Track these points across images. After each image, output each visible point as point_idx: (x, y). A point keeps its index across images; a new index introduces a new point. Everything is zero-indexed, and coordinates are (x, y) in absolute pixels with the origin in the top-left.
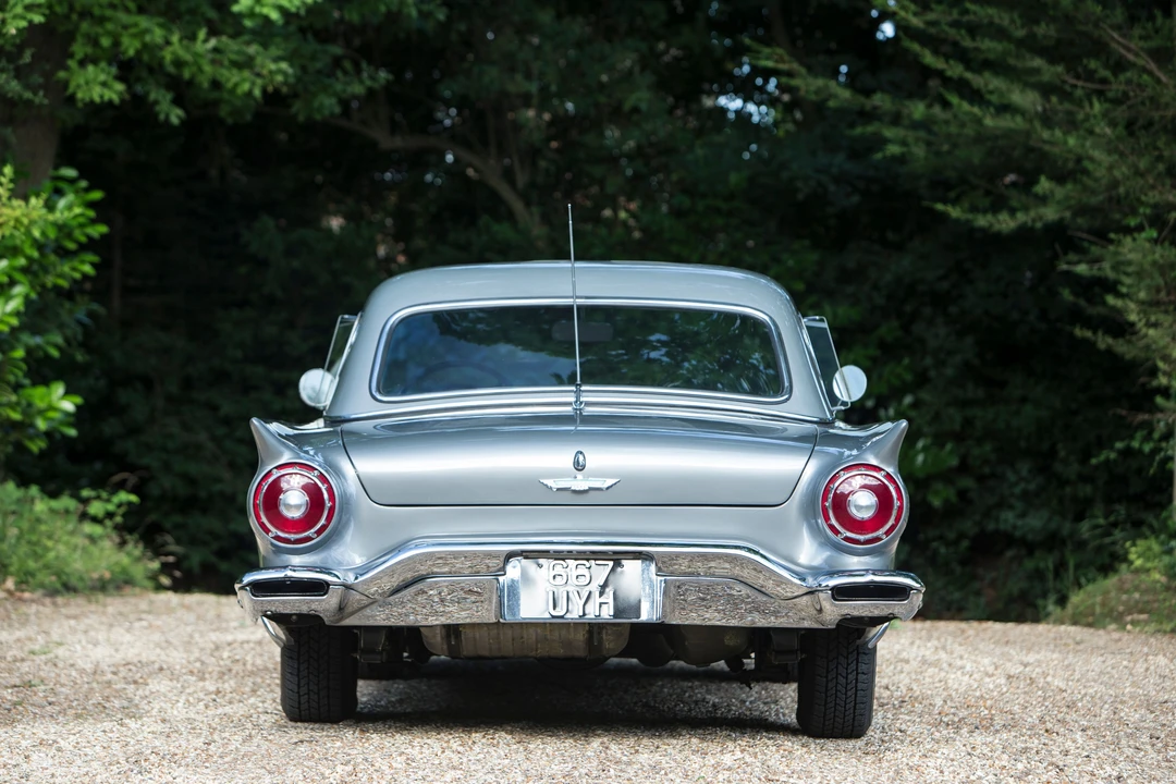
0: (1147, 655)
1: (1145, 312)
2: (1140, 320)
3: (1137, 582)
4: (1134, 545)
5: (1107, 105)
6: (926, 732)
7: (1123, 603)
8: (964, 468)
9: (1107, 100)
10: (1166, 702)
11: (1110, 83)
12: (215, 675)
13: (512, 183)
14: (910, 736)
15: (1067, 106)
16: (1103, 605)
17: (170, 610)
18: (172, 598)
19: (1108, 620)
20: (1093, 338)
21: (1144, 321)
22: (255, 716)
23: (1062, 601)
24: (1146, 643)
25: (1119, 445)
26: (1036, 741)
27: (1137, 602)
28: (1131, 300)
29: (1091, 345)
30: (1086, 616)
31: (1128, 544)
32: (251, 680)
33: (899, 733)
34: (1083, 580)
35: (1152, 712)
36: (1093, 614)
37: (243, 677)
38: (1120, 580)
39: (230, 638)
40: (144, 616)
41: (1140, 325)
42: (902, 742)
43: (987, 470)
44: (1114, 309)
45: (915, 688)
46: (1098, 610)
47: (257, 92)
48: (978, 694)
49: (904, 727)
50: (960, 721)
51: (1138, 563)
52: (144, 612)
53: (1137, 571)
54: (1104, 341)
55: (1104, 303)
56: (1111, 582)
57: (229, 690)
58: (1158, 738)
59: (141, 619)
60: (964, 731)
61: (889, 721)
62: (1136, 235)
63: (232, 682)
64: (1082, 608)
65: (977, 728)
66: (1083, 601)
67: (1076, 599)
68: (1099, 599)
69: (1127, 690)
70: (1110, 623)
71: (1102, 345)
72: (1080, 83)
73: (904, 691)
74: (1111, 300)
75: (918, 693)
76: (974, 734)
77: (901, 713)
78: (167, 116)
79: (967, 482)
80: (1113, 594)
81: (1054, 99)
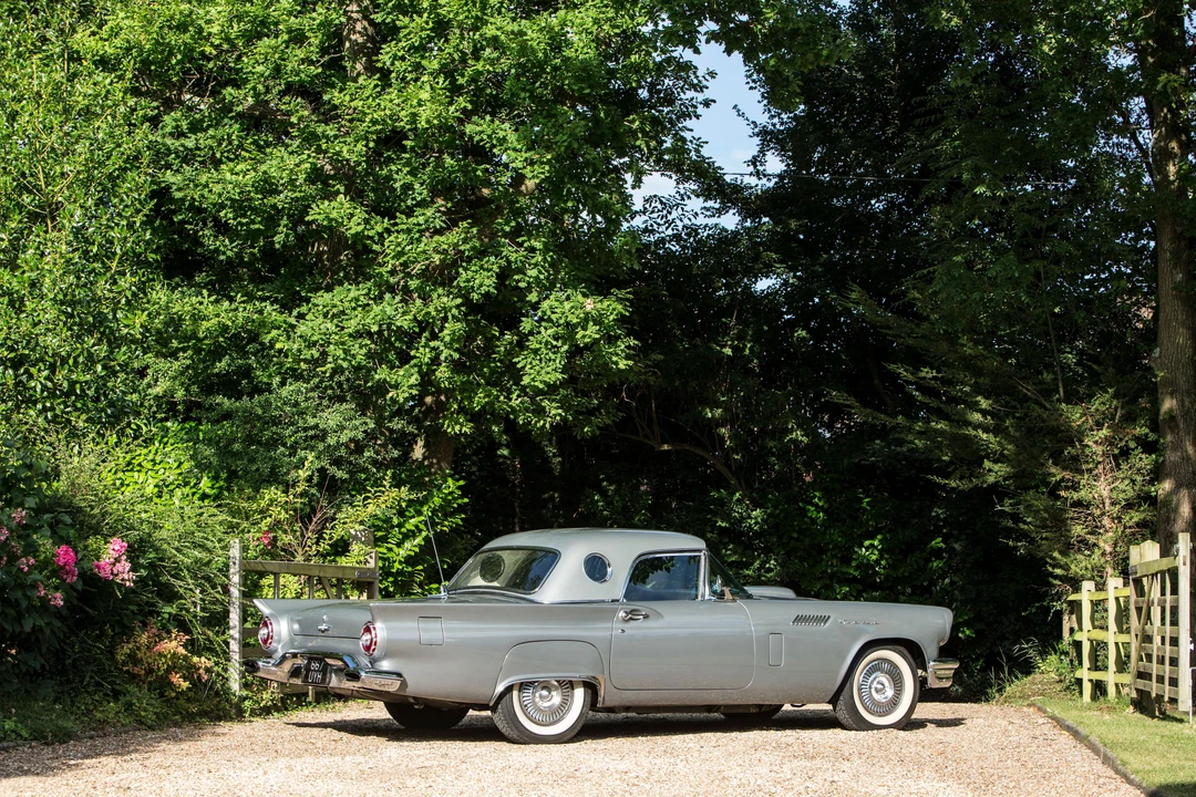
3: (1043, 679)
4: (1042, 659)
7: (1032, 691)
9: (1015, 418)
11: (1017, 408)
16: (1021, 692)
19: (1022, 700)
21: (1039, 537)
23: (1001, 690)
25: (1037, 605)
28: (1032, 525)
30: (1011, 698)
31: (1039, 658)
34: (1013, 679)
36: (1015, 697)
38: (1034, 678)
41: (1037, 539)
46: (1017, 695)
51: (1043, 668)
53: (1043, 673)
56: (1029, 679)
64: (1011, 695)
66: (1012, 691)
67: (1009, 689)
68: (1020, 689)
72: (1003, 409)
74: (1021, 525)
80: (1029, 686)
81: (989, 418)
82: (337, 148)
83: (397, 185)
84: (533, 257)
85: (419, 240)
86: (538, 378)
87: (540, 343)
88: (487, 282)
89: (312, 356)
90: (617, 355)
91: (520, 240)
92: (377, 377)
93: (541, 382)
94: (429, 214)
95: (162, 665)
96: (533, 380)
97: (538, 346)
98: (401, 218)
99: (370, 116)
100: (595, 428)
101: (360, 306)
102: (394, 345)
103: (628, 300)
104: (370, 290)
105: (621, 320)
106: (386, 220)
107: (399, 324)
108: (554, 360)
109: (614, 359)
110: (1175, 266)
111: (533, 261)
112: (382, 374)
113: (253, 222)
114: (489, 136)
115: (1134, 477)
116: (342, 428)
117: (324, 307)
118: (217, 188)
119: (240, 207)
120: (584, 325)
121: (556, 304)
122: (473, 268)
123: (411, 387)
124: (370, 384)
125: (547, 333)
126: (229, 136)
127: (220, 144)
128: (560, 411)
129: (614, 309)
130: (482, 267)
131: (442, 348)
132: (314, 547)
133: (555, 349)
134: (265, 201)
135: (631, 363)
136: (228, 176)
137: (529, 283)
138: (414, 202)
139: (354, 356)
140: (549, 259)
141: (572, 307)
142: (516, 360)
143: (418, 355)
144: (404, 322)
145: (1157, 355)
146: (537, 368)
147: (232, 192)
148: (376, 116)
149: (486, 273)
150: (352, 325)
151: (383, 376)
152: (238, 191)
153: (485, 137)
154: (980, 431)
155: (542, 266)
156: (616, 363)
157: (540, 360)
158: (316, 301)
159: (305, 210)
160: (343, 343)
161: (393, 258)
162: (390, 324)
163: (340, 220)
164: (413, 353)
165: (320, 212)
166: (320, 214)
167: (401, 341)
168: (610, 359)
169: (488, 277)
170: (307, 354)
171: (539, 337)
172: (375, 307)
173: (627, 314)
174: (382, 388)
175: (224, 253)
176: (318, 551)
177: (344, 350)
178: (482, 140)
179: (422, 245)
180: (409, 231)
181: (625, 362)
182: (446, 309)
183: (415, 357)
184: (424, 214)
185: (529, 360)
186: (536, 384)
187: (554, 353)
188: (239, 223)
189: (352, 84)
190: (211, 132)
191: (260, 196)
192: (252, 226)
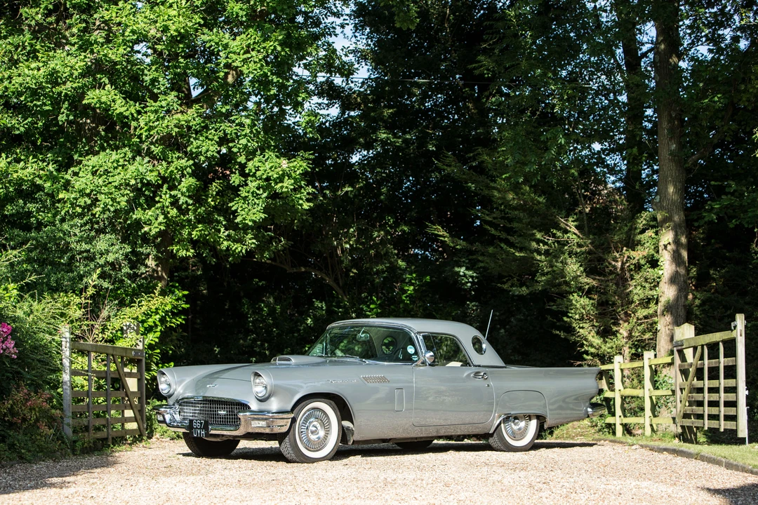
1: (578, 323)
2: (577, 326)
11: (561, 238)
28: (573, 319)
29: (559, 336)
44: (567, 322)
55: (562, 320)
62: (574, 294)
71: (563, 337)
72: (550, 239)
74: (565, 319)
81: (541, 245)
82: (105, 51)
83: (147, 78)
84: (243, 130)
85: (163, 118)
86: (249, 218)
87: (248, 192)
88: (212, 148)
89: (85, 203)
90: (302, 199)
91: (233, 118)
92: (134, 217)
93: (250, 221)
94: (169, 100)
95: (33, 416)
96: (244, 219)
97: (247, 194)
98: (150, 102)
99: (131, 28)
100: (271, 253)
101: (120, 166)
102: (145, 194)
103: (310, 159)
104: (125, 154)
105: (305, 174)
106: (137, 104)
107: (149, 179)
108: (258, 205)
109: (301, 202)
110: (671, 139)
111: (244, 133)
112: (137, 214)
113: (44, 104)
114: (217, 44)
115: (644, 284)
116: (108, 252)
117: (93, 167)
118: (20, 80)
119: (34, 93)
120: (281, 179)
121: (260, 164)
122: (201, 138)
123: (160, 224)
124: (129, 222)
125: (252, 185)
126: (23, 43)
127: (16, 50)
128: (254, 241)
129: (301, 166)
130: (207, 138)
131: (179, 196)
132: (100, 335)
133: (257, 196)
134: (54, 90)
135: (312, 204)
136: (26, 71)
137: (239, 149)
138: (159, 91)
139: (119, 203)
140: (255, 132)
141: (272, 167)
142: (230, 205)
143: (161, 200)
144: (152, 177)
145: (658, 200)
146: (246, 210)
147: (30, 82)
148: (135, 28)
149: (210, 142)
150: (117, 180)
151: (139, 216)
152: (34, 81)
153: (213, 44)
154: (535, 254)
155: (250, 137)
156: (301, 205)
157: (248, 204)
158: (86, 163)
159: (82, 96)
160: (111, 194)
161: (146, 131)
162: (143, 178)
163: (109, 103)
164: (157, 199)
165: (92, 97)
166: (93, 98)
167: (149, 191)
168: (298, 202)
169: (212, 145)
170: (82, 201)
171: (247, 188)
172: (130, 166)
173: (309, 170)
174: (138, 224)
175: (18, 129)
176: (103, 338)
177: (111, 198)
178: (211, 46)
179: (166, 121)
180: (156, 112)
181: (308, 204)
182: (183, 169)
183: (159, 202)
184: (166, 100)
185: (241, 204)
186: (246, 222)
187: (258, 199)
188: (35, 105)
189: (114, 6)
190: (10, 40)
191: (49, 86)
192: (44, 108)
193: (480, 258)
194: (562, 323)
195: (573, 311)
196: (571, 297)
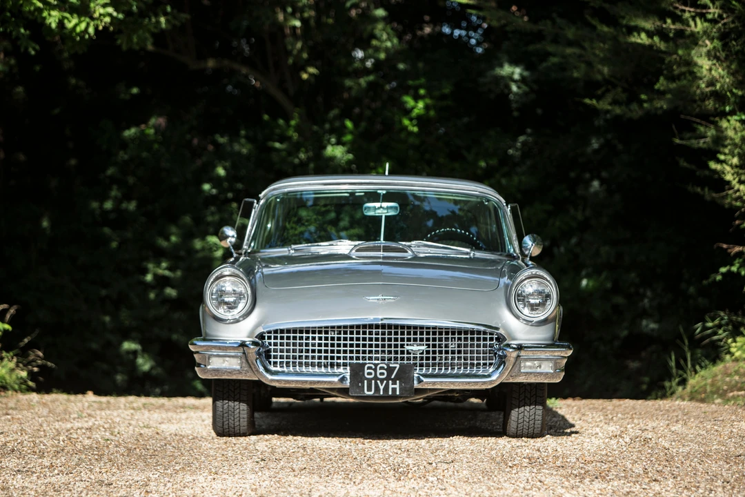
0: (733, 421)
1: (738, 174)
2: (734, 179)
3: (736, 368)
4: (735, 341)
5: (706, 24)
6: (558, 481)
7: (727, 384)
8: (616, 289)
9: (706, 20)
10: (740, 456)
11: (709, 8)
12: (52, 454)
13: (285, 91)
14: (546, 485)
15: (678, 26)
16: (712, 385)
17: (30, 406)
18: (35, 397)
19: (715, 396)
20: (702, 193)
21: (737, 180)
22: (72, 483)
23: (683, 382)
24: (734, 413)
25: (723, 270)
26: (638, 487)
27: (737, 382)
28: (727, 164)
29: (701, 197)
30: (700, 393)
31: (730, 341)
32: (77, 456)
33: (539, 483)
34: (698, 367)
35: (728, 463)
36: (705, 392)
37: (72, 455)
38: (725, 367)
39: (69, 426)
40: (10, 412)
41: (734, 182)
42: (539, 489)
43: (632, 290)
44: (715, 171)
45: (559, 450)
46: (709, 389)
47: (91, 30)
48: (604, 453)
49: (543, 479)
50: (585, 474)
51: (738, 354)
52: (12, 408)
53: (737, 360)
54: (708, 194)
55: (707, 167)
56: (719, 368)
57: (60, 464)
58: (728, 482)
59: (7, 414)
60: (587, 481)
61: (533, 474)
62: (729, 118)
63: (63, 458)
64: (696, 388)
65: (597, 478)
66: (698, 382)
67: (693, 381)
68: (709, 381)
69: (715, 447)
70: (717, 398)
71: (708, 197)
72: (687, 9)
73: (550, 452)
74: (713, 165)
75: (560, 453)
76: (593, 483)
77: (543, 469)
78: (26, 49)
79: (619, 300)
80: (719, 377)
81: (669, 21)
193: (551, 48)
194: (707, 173)
195: (727, 151)
196: (724, 124)
